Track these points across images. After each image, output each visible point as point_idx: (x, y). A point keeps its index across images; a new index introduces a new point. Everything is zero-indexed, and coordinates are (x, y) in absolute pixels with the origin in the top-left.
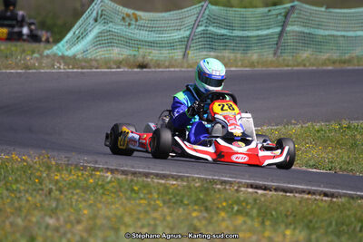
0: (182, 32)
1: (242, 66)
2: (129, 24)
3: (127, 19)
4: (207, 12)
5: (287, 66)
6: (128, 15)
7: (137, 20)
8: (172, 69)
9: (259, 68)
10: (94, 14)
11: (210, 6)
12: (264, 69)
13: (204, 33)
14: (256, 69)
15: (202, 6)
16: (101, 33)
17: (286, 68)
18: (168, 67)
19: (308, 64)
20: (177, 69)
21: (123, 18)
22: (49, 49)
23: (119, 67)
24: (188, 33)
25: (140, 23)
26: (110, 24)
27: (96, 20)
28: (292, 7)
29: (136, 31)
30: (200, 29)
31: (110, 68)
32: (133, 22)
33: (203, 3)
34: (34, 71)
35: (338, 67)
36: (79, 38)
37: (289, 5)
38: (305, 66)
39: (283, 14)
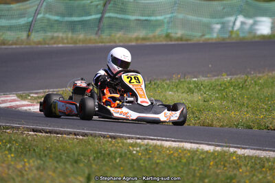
0: (26, 19)
1: (68, 43)
5: (102, 42)
8: (14, 46)
9: (80, 45)
12: (84, 45)
13: (42, 19)
14: (78, 45)
17: (100, 44)
18: (12, 45)
19: (117, 41)
20: (18, 46)
24: (31, 19)
30: (39, 16)
35: (140, 42)
38: (115, 42)
39: (102, 5)
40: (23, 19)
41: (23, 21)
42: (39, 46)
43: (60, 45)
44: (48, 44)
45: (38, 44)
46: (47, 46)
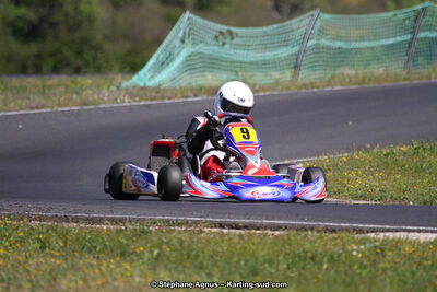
0: (289, 48)
1: (350, 83)
2: (224, 44)
3: (221, 37)
4: (318, 23)
6: (221, 33)
7: (232, 39)
9: (369, 85)
10: (181, 35)
11: (321, 14)
13: (317, 47)
14: (366, 86)
15: (312, 16)
16: (190, 56)
20: (268, 93)
21: (216, 38)
22: (127, 80)
23: (196, 96)
24: (297, 49)
25: (236, 41)
26: (201, 45)
27: (183, 41)
28: (423, 9)
29: (232, 51)
30: (311, 43)
31: (186, 97)
32: (228, 40)
33: (312, 12)
34: (92, 107)
36: (163, 64)
37: (419, 7)
38: (429, 78)
39: (412, 18)
40: (285, 49)
41: (284, 52)
42: (303, 90)
43: (338, 88)
44: (318, 87)
45: (300, 88)
46: (315, 90)
